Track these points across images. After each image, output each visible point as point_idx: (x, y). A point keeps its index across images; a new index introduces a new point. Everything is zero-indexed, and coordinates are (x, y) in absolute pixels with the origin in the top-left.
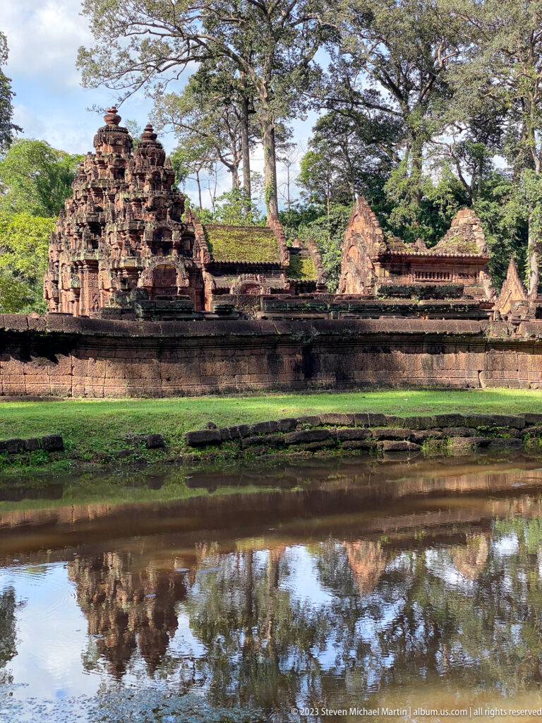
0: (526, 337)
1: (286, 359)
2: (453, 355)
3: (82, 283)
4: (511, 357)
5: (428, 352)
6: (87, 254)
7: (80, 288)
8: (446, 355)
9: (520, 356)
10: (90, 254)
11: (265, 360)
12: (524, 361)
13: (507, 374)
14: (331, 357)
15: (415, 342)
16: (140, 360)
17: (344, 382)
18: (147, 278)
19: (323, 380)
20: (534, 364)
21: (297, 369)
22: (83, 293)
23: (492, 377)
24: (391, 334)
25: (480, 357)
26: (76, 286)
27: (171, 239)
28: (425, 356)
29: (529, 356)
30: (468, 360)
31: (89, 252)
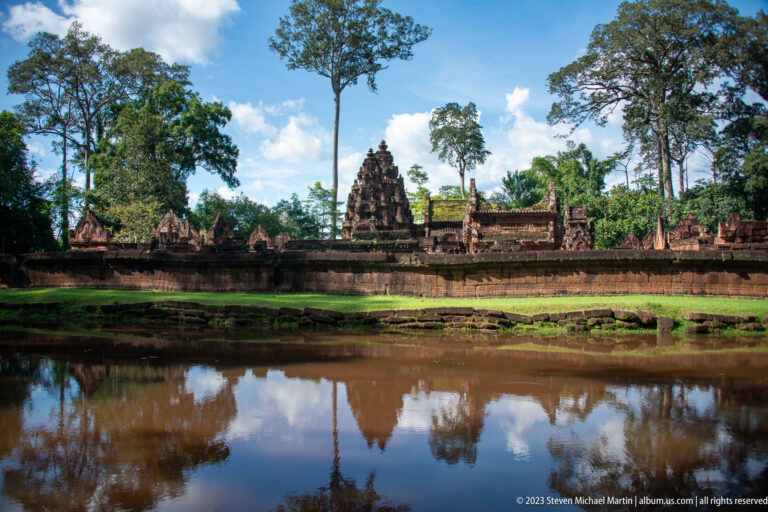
0: (419, 264)
1: (264, 275)
2: (369, 274)
4: (409, 276)
5: (352, 272)
8: (364, 275)
9: (416, 275)
11: (253, 275)
12: (418, 279)
13: (406, 288)
14: (291, 274)
15: (342, 266)
16: (191, 273)
17: (297, 288)
19: (285, 286)
20: (426, 281)
21: (270, 280)
23: (395, 288)
24: (326, 261)
25: (388, 276)
28: (349, 274)
29: (423, 276)
30: (379, 277)
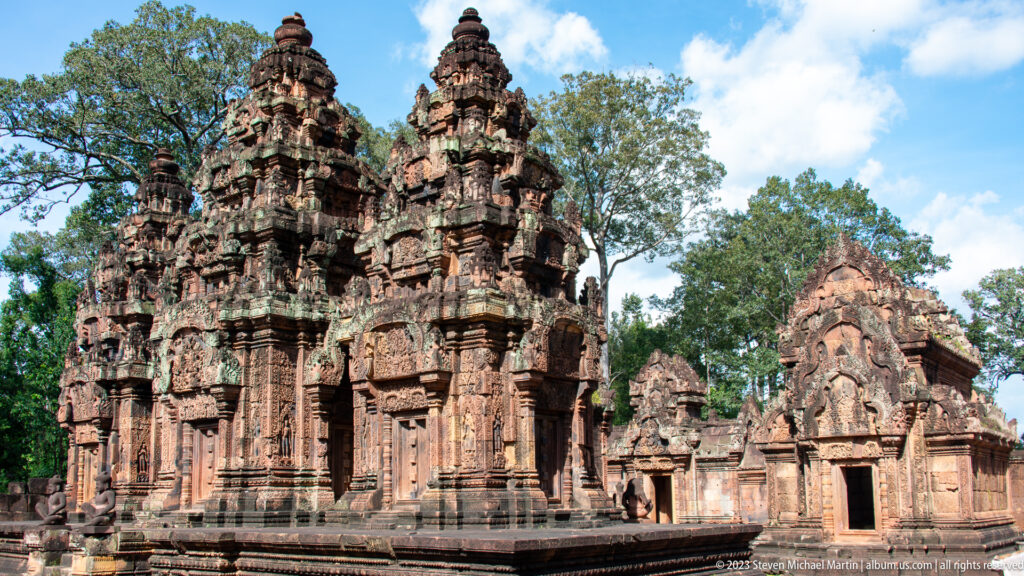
3: (247, 374)
6: (277, 302)
7: (240, 387)
10: (281, 303)
18: (538, 350)
22: (247, 400)
26: (232, 380)
27: (561, 262)
31: (280, 298)
